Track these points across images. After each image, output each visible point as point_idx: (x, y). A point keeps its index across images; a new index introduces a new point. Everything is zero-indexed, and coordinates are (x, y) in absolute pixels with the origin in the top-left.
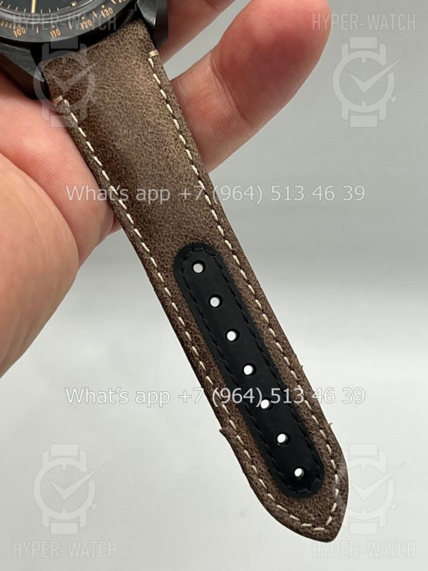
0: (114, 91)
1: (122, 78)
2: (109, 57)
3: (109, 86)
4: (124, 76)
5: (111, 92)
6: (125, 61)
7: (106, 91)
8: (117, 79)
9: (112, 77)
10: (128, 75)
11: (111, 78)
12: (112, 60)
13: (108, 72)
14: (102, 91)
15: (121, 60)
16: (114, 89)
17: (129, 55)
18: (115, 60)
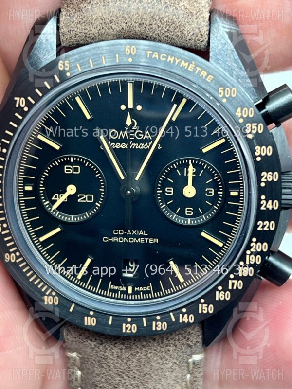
0: (132, 385)
1: (148, 376)
2: (144, 349)
3: (129, 377)
4: (150, 375)
5: (128, 384)
6: (160, 361)
7: (123, 381)
8: (142, 374)
9: (137, 370)
10: (156, 375)
11: (136, 372)
12: (146, 355)
13: (135, 364)
14: (118, 378)
15: (155, 359)
16: (133, 382)
17: (167, 357)
18: (149, 356)
